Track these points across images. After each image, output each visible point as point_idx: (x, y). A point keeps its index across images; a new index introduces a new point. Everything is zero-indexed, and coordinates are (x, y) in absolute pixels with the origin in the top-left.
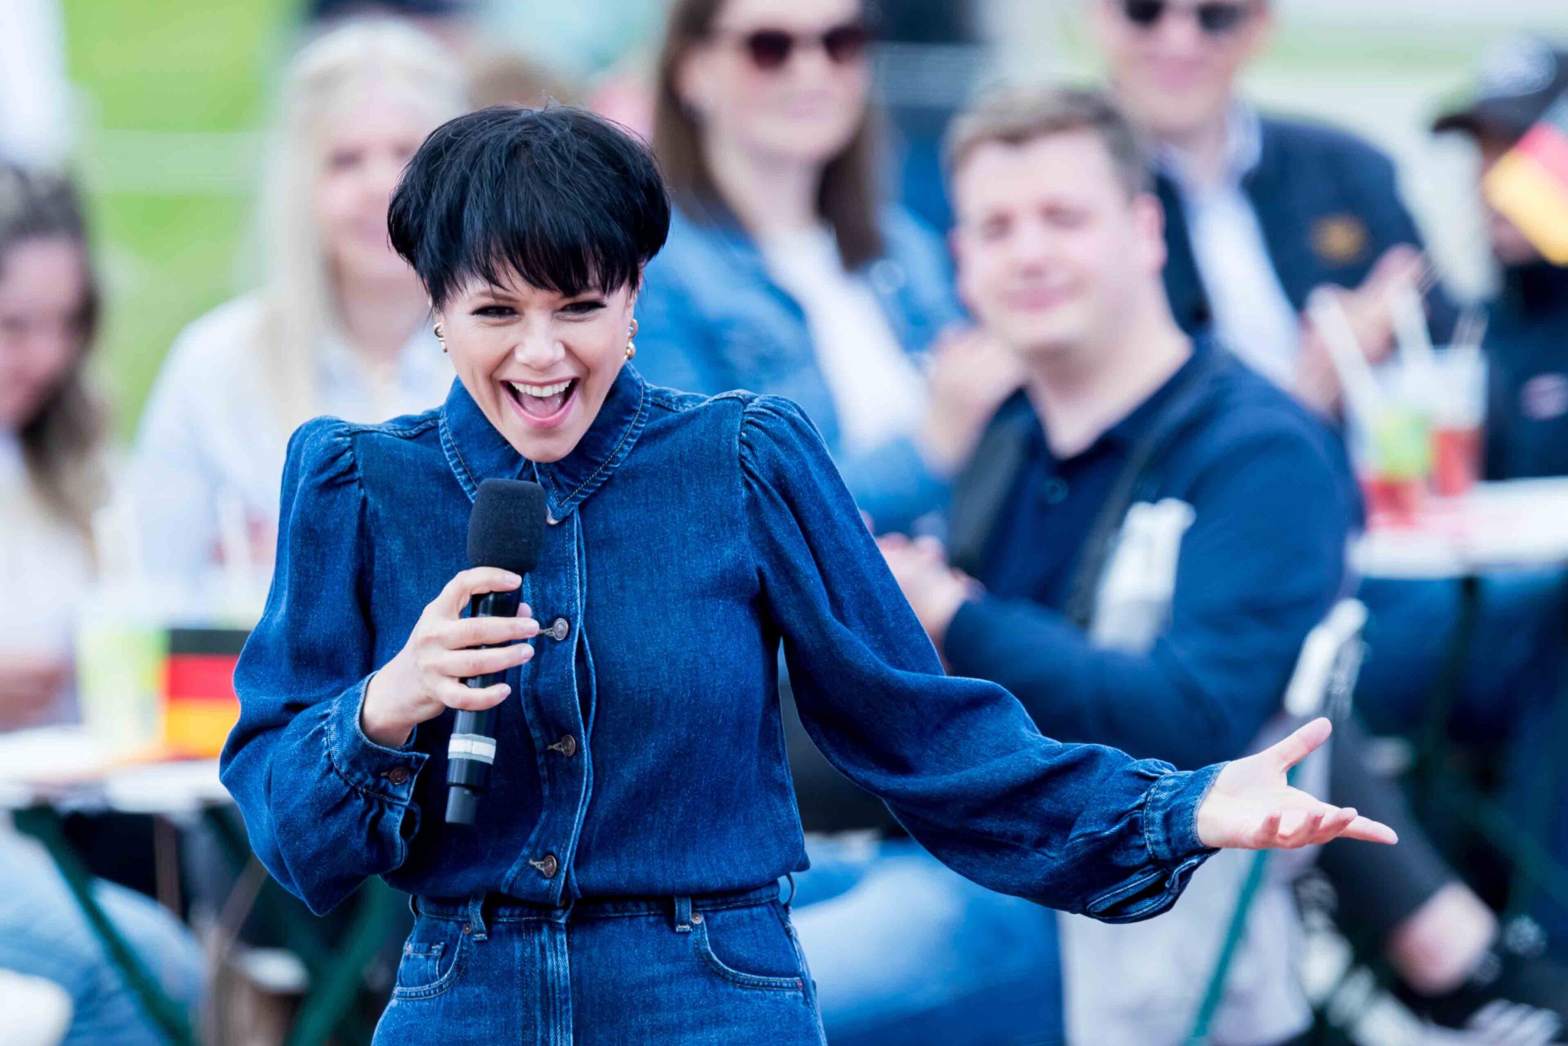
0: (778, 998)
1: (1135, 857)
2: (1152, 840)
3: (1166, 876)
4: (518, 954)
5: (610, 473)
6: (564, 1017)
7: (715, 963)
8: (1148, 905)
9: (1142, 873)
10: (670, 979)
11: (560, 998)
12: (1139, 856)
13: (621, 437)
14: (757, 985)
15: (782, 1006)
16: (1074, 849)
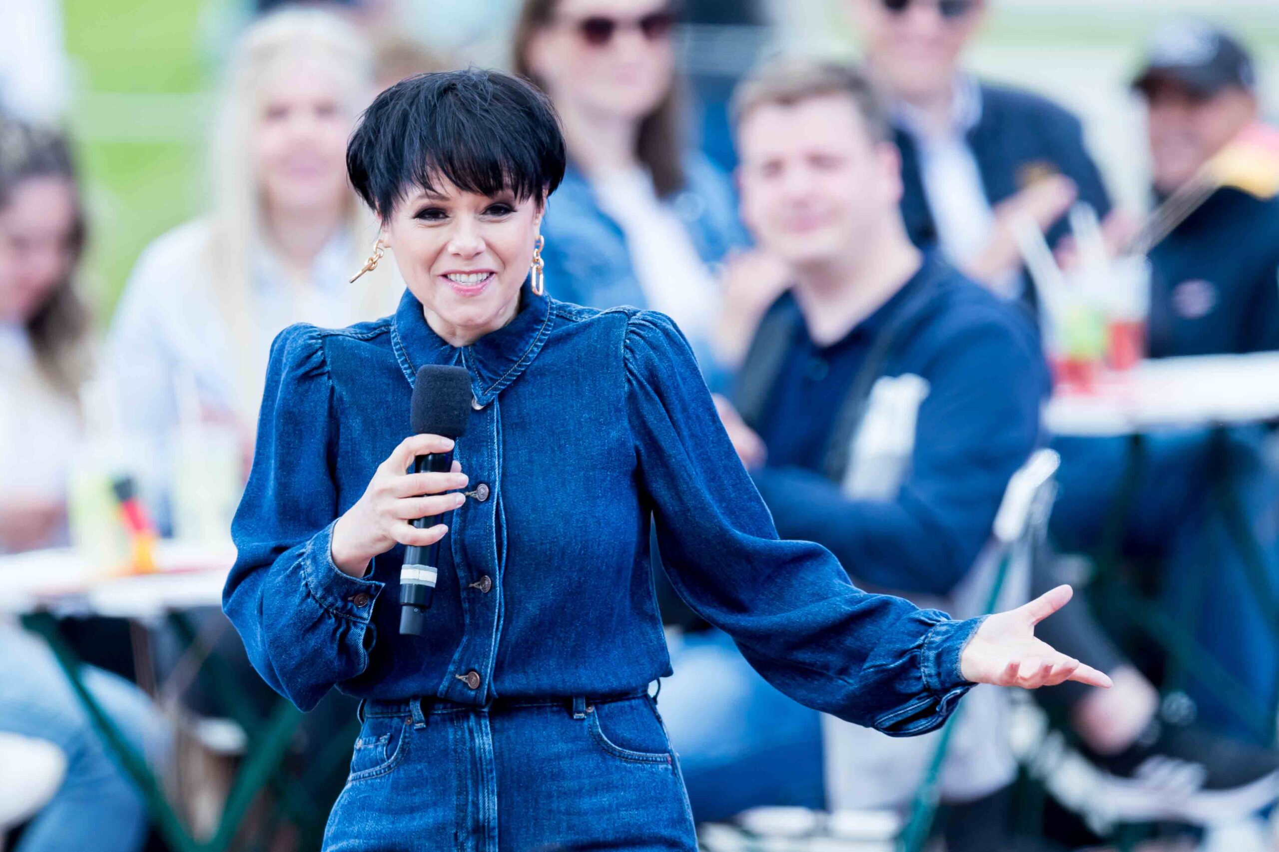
0: (654, 770)
1: (913, 686)
2: (927, 673)
3: (937, 702)
4: (451, 737)
5: (523, 369)
6: (490, 783)
7: (605, 742)
8: (923, 723)
9: (919, 699)
10: (571, 755)
11: (486, 769)
12: (916, 685)
13: (532, 341)
14: (638, 760)
15: (656, 776)
16: (865, 677)
